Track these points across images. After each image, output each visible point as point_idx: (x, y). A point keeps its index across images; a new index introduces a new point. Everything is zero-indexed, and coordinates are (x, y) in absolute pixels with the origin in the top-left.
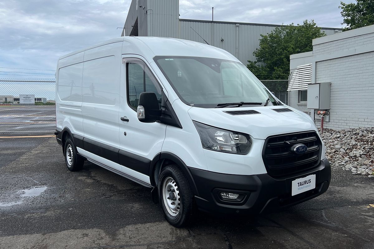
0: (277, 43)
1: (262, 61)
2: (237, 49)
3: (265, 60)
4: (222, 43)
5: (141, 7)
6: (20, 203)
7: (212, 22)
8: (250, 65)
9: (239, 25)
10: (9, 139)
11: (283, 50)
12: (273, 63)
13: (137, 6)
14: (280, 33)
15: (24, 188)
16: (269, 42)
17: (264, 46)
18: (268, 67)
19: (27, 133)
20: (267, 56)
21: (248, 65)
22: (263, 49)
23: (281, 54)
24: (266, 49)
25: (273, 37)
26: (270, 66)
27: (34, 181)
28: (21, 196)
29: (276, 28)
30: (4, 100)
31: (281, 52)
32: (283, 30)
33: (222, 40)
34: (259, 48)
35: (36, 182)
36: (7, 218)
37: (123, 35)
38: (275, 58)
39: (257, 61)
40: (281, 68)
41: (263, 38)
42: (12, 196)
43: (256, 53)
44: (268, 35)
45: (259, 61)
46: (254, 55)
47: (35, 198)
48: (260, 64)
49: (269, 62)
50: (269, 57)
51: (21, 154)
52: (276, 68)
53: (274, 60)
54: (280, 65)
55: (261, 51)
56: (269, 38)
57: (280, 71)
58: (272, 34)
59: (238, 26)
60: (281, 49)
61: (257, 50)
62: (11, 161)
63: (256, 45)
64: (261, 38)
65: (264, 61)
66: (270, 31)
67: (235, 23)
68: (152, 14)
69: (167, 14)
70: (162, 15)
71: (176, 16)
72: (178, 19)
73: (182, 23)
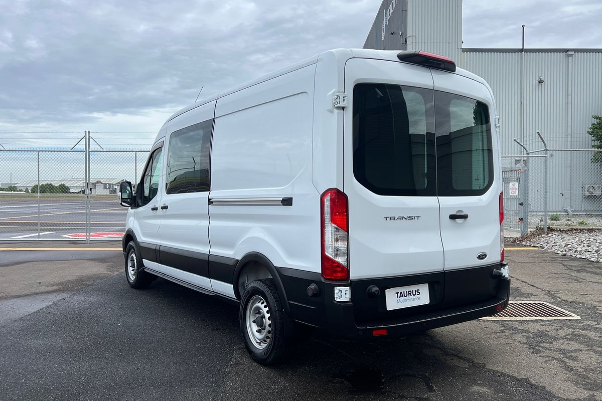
2: (570, 97)
4: (540, 87)
5: (392, 34)
7: (522, 50)
8: (598, 124)
9: (573, 52)
21: (593, 124)
33: (541, 82)
59: (572, 55)
67: (567, 50)
68: (416, 43)
69: (441, 42)
70: (432, 44)
71: (456, 44)
72: (459, 49)
73: (467, 54)
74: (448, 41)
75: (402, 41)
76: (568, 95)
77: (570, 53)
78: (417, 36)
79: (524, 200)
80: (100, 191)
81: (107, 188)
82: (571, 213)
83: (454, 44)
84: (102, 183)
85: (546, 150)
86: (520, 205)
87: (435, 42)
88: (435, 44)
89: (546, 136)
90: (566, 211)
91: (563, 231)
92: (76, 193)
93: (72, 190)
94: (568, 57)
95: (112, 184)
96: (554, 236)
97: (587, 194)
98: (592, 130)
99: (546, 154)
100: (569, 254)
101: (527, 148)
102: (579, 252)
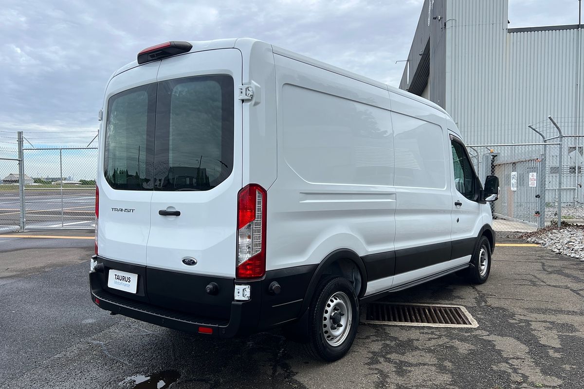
5: (435, 18)
7: (578, 27)
13: (429, 19)
68: (455, 26)
69: (484, 23)
70: (474, 26)
71: (501, 24)
72: (505, 30)
73: (513, 35)
74: (491, 22)
75: (441, 25)
78: (457, 20)
79: (541, 192)
83: (498, 25)
85: (561, 137)
86: (536, 197)
87: (478, 24)
88: (477, 26)
89: (559, 121)
96: (566, 232)
99: (561, 141)
100: (565, 252)
101: (544, 135)
102: (576, 251)
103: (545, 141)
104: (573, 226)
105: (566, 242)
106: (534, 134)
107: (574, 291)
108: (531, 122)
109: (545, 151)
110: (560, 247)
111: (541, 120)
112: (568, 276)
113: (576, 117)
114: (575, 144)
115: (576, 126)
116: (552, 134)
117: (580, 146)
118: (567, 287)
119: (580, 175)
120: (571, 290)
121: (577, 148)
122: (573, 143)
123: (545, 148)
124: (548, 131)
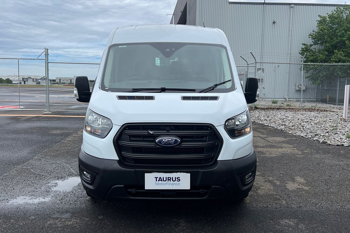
0: (338, 23)
1: (319, 44)
2: (290, 32)
3: (323, 42)
4: (274, 26)
6: (47, 199)
7: (264, 4)
8: (305, 48)
9: (294, 5)
10: (62, 118)
11: (346, 31)
12: (332, 46)
14: (342, 13)
15: (58, 179)
16: (328, 23)
17: (322, 27)
18: (326, 50)
19: (79, 113)
20: (326, 38)
21: (302, 48)
22: (321, 30)
23: (343, 36)
24: (325, 31)
25: (333, 17)
26: (328, 49)
27: (71, 169)
28: (52, 190)
29: (337, 8)
30: (69, 81)
31: (343, 34)
32: (346, 9)
33: (274, 23)
34: (316, 29)
35: (72, 170)
36: (26, 224)
37: (171, 23)
38: (335, 40)
39: (312, 43)
40: (343, 51)
41: (321, 18)
42: (43, 188)
43: (312, 35)
44: (327, 16)
45: (315, 44)
46: (310, 37)
47: (66, 194)
48: (316, 48)
49: (328, 45)
50: (329, 39)
51: (67, 135)
52: (336, 51)
53: (334, 43)
54: (340, 48)
55: (319, 33)
56: (328, 19)
57: (341, 54)
58: (332, 14)
59: (293, 7)
60: (343, 30)
61: (313, 32)
62: (56, 142)
63: (313, 27)
64: (319, 19)
65: (321, 44)
66: (330, 11)
67: (290, 4)
72: (227, 2)
73: (232, 5)
76: (289, 31)
77: (292, 5)
80: (30, 83)
81: (34, 81)
82: (288, 99)
84: (31, 78)
85: (256, 63)
90: (285, 98)
91: (264, 109)
92: (16, 84)
93: (13, 82)
94: (291, 8)
95: (38, 79)
96: (257, 111)
97: (297, 89)
98: (301, 52)
99: (256, 65)
100: (257, 121)
101: (248, 62)
102: (262, 120)
103: (248, 65)
104: (260, 109)
105: (257, 116)
106: (242, 61)
107: (262, 138)
108: (241, 54)
109: (248, 70)
110: (255, 119)
111: (246, 54)
112: (259, 132)
113: (261, 53)
114: (260, 67)
115: (261, 57)
116: (251, 61)
117: (263, 68)
118: (259, 137)
119: (262, 83)
120: (261, 138)
121: (261, 69)
122: (259, 66)
123: (248, 68)
124: (249, 59)
